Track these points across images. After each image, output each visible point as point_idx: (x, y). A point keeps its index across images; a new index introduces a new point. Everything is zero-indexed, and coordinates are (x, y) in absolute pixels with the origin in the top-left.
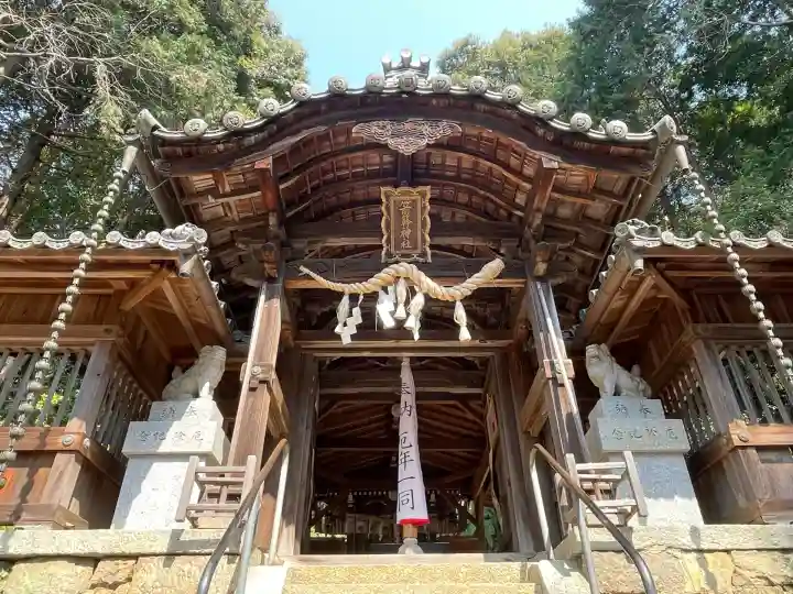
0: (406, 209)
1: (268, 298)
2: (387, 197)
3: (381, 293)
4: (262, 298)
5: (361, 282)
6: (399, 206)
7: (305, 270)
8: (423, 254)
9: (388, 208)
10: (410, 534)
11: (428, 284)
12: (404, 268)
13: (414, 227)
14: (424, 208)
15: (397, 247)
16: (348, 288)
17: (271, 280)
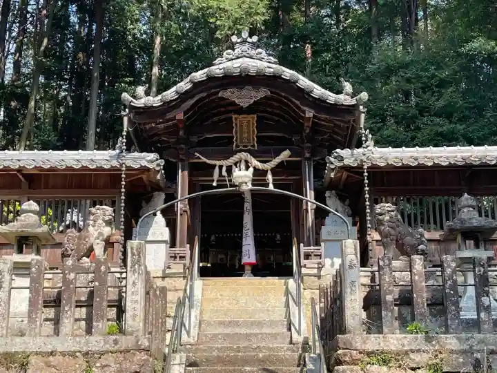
0: (245, 124)
1: (182, 171)
2: (236, 119)
3: (234, 167)
4: (180, 171)
5: (224, 160)
6: (241, 123)
7: (198, 155)
8: (253, 146)
9: (236, 124)
10: (248, 269)
11: (255, 162)
12: (244, 155)
13: (248, 133)
14: (253, 124)
15: (241, 142)
16: (218, 163)
17: (182, 160)
